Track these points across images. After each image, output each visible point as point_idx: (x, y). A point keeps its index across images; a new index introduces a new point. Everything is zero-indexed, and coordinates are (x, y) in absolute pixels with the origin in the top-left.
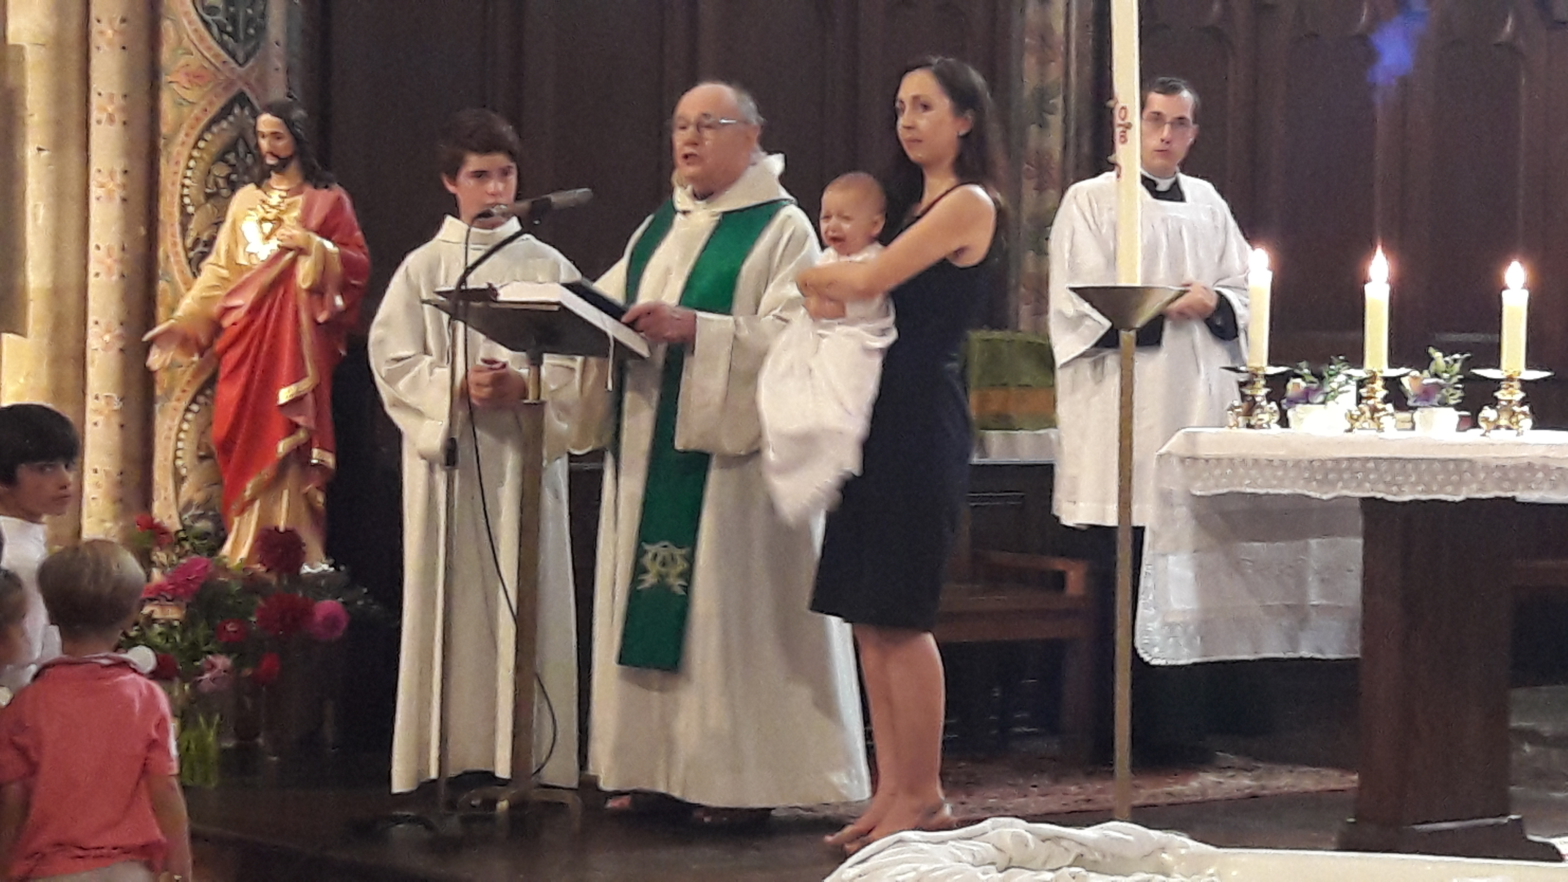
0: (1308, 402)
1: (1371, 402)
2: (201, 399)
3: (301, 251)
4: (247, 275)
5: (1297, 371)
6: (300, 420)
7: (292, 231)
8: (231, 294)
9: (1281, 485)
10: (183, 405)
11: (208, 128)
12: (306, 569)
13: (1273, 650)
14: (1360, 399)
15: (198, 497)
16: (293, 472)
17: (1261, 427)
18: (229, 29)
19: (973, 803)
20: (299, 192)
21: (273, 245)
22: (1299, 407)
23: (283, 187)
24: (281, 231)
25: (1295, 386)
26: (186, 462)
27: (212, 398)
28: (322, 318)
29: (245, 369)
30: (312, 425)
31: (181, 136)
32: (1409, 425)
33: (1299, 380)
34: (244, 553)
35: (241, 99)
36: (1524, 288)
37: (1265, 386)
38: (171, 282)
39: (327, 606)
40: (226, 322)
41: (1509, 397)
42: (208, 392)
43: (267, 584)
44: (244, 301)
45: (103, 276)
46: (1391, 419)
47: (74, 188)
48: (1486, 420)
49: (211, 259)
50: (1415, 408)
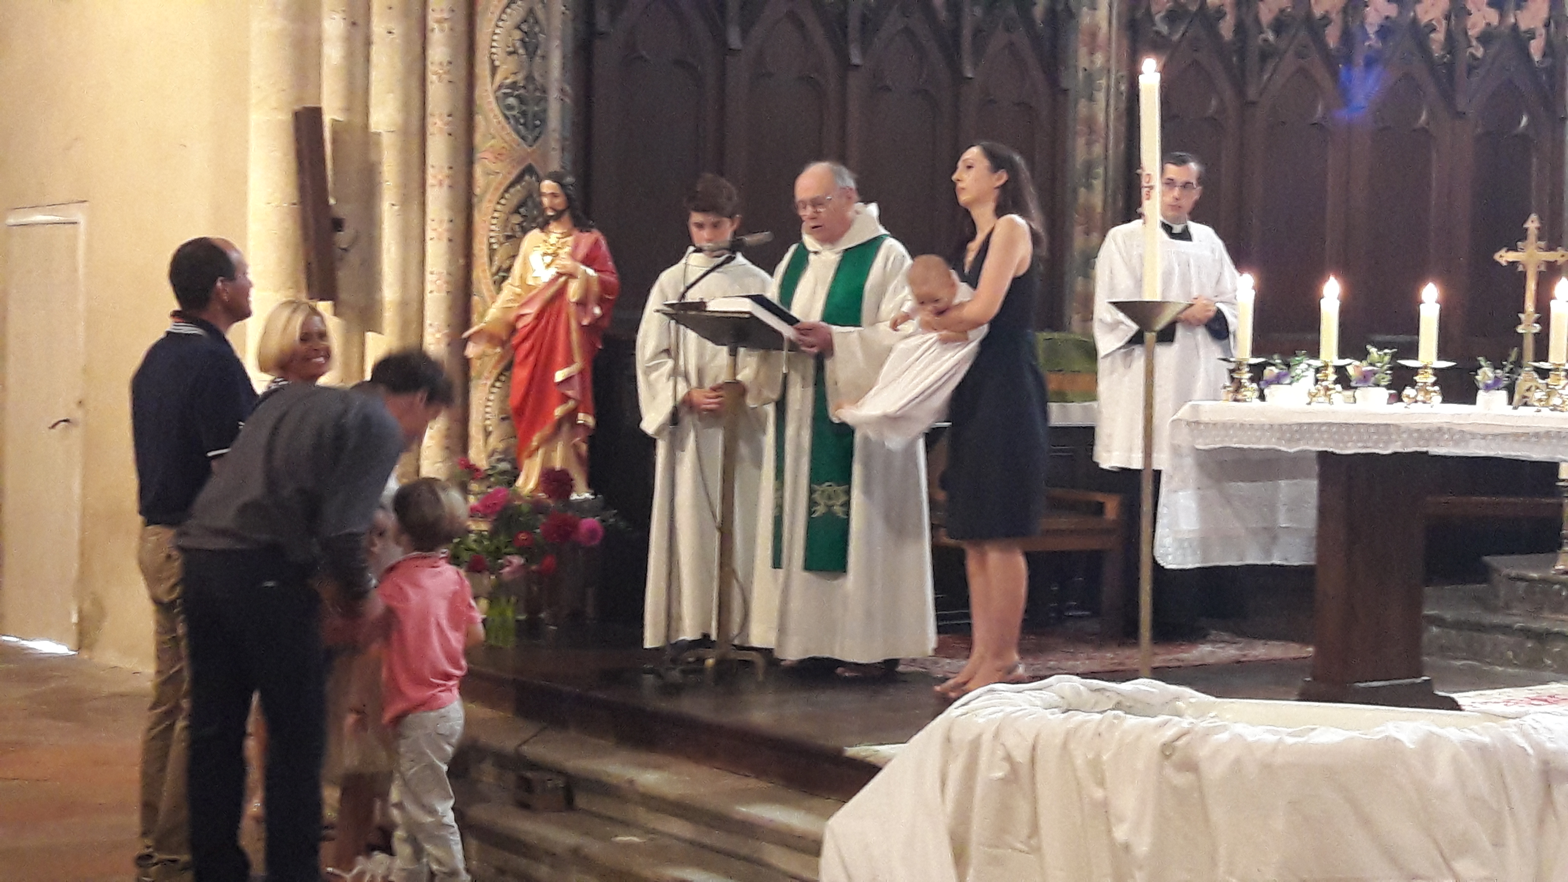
0: (1278, 383)
1: (1324, 383)
2: (503, 378)
3: (571, 276)
4: (534, 292)
5: (1271, 361)
6: (570, 393)
7: (565, 262)
8: (524, 305)
9: (1258, 442)
10: (489, 383)
11: (506, 190)
12: (574, 497)
13: (1253, 558)
14: (1317, 381)
15: (501, 446)
16: (566, 428)
17: (1245, 401)
18: (522, 121)
19: (1039, 665)
20: (569, 235)
21: (553, 271)
22: (1273, 387)
23: (560, 231)
24: (558, 262)
25: (1270, 372)
26: (492, 423)
27: (509, 378)
28: (585, 322)
29: (532, 358)
30: (578, 397)
31: (488, 196)
32: (1352, 400)
33: (1273, 368)
34: (531, 485)
35: (529, 170)
36: (1437, 302)
37: (1249, 372)
38: (482, 297)
39: (590, 522)
40: (520, 325)
41: (1424, 380)
42: (507, 374)
43: (548, 507)
44: (531, 310)
45: (435, 294)
46: (1339, 395)
47: (416, 232)
48: (1408, 396)
49: (509, 281)
50: (1356, 388)
